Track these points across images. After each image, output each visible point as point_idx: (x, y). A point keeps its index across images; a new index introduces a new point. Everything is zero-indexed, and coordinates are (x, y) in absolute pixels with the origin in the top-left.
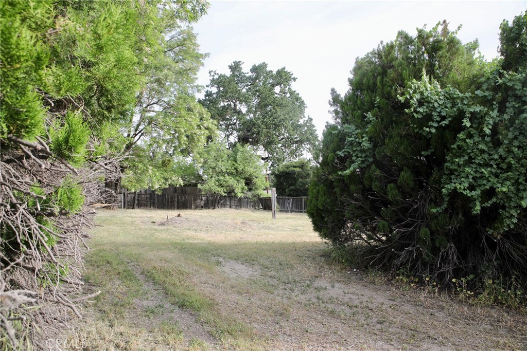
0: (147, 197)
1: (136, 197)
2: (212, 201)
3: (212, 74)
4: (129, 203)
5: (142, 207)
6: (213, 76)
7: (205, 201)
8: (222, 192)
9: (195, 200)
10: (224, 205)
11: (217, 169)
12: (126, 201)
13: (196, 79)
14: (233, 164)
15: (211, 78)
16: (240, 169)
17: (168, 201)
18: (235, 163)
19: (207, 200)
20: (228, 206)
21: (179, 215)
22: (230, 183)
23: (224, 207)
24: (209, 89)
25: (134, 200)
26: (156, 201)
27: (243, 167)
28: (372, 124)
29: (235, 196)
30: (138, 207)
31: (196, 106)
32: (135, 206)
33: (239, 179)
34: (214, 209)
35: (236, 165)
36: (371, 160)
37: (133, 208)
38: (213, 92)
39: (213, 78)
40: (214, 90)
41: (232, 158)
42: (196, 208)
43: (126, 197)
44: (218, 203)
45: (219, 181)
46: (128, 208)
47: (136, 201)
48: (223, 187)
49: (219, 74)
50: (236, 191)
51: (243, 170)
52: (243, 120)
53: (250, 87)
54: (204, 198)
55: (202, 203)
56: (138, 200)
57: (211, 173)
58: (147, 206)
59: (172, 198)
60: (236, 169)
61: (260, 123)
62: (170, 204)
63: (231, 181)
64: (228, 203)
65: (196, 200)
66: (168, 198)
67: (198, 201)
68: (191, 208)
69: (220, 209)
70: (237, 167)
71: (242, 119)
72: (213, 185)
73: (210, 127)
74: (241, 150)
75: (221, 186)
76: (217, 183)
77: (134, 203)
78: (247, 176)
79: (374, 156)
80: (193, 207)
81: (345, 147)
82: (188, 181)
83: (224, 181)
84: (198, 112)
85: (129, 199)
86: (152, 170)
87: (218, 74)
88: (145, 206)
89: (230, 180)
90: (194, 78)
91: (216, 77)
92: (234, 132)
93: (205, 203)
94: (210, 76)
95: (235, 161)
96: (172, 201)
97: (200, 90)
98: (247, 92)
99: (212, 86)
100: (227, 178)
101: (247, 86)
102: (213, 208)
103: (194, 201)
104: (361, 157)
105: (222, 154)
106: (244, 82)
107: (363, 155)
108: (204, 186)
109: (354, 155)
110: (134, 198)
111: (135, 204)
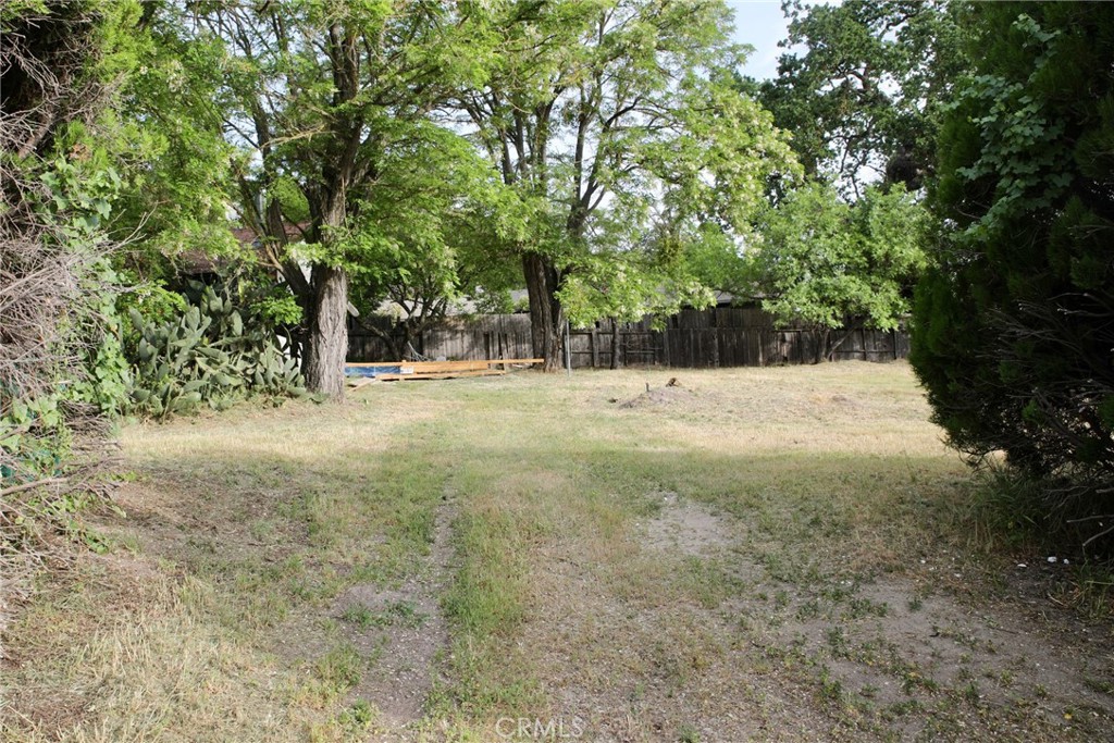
0: (644, 341)
1: (617, 340)
2: (812, 343)
3: (791, 9)
4: (604, 356)
5: (634, 365)
6: (795, 14)
7: (791, 342)
8: (830, 319)
9: (766, 342)
10: (844, 354)
11: (812, 257)
12: (596, 352)
13: (731, 29)
14: (860, 242)
15: (790, 21)
16: (879, 251)
17: (696, 349)
18: (864, 239)
19: (798, 341)
20: (857, 354)
21: (672, 382)
22: (853, 292)
23: (847, 358)
24: (789, 51)
25: (613, 348)
26: (667, 349)
27: (886, 247)
28: (1050, 55)
29: (873, 329)
30: (625, 364)
31: (730, 100)
32: (618, 362)
33: (879, 281)
34: (816, 363)
35: (868, 243)
36: (1063, 181)
37: (612, 368)
38: (798, 58)
39: (795, 21)
40: (801, 50)
41: (855, 226)
42: (769, 362)
43: (595, 342)
44: (829, 347)
45: (820, 288)
46: (601, 367)
47: (618, 351)
48: (832, 303)
49: (812, 7)
50: (874, 315)
51: (887, 256)
52: (885, 119)
53: (905, 24)
54: (788, 336)
55: (785, 350)
56: (624, 348)
57: (796, 271)
58: (645, 360)
59: (705, 340)
60: (867, 254)
61: (934, 121)
62: (701, 355)
63: (856, 288)
64: (857, 347)
65: (769, 342)
66: (696, 340)
67: (773, 345)
68: (755, 363)
69: (833, 362)
70: (871, 248)
71: (881, 116)
72: (804, 300)
73: (772, 148)
74: (880, 201)
75: (826, 301)
76: (815, 294)
77: (613, 353)
78: (903, 270)
79: (1072, 167)
80: (761, 359)
81: (983, 151)
82: (743, 295)
83: (836, 288)
84: (738, 115)
85: (603, 345)
86: (625, 272)
87: (807, 7)
88: (640, 361)
89: (852, 285)
90: (724, 29)
91: (803, 15)
92: (872, 154)
93: (792, 349)
94: (787, 15)
95: (865, 230)
96: (707, 348)
97: (742, 56)
98: (902, 39)
99: (795, 40)
100: (843, 279)
101: (896, 22)
102: (813, 360)
103: (763, 344)
104: (1023, 176)
105: (827, 216)
106: (882, 16)
107: (1031, 168)
108: (780, 303)
109: (1004, 172)
110: (613, 342)
111: (617, 357)
